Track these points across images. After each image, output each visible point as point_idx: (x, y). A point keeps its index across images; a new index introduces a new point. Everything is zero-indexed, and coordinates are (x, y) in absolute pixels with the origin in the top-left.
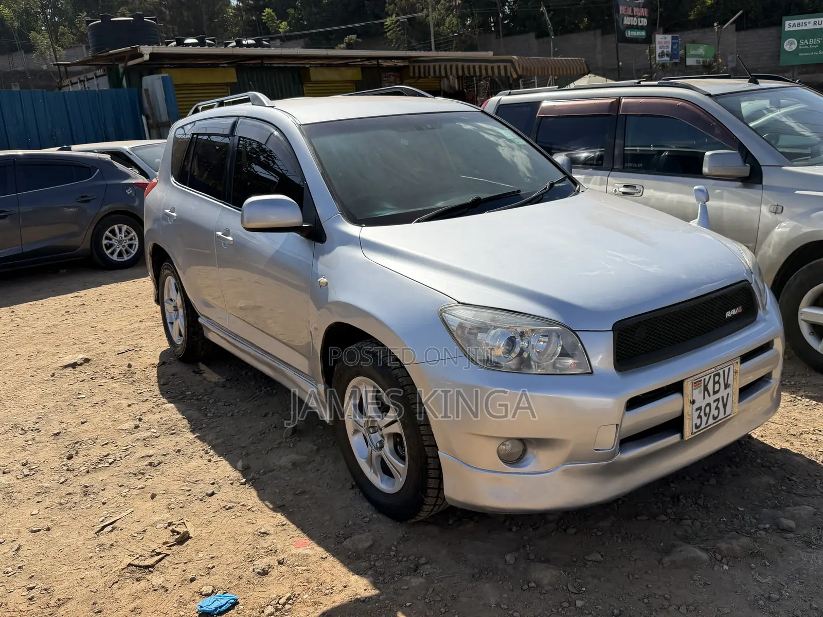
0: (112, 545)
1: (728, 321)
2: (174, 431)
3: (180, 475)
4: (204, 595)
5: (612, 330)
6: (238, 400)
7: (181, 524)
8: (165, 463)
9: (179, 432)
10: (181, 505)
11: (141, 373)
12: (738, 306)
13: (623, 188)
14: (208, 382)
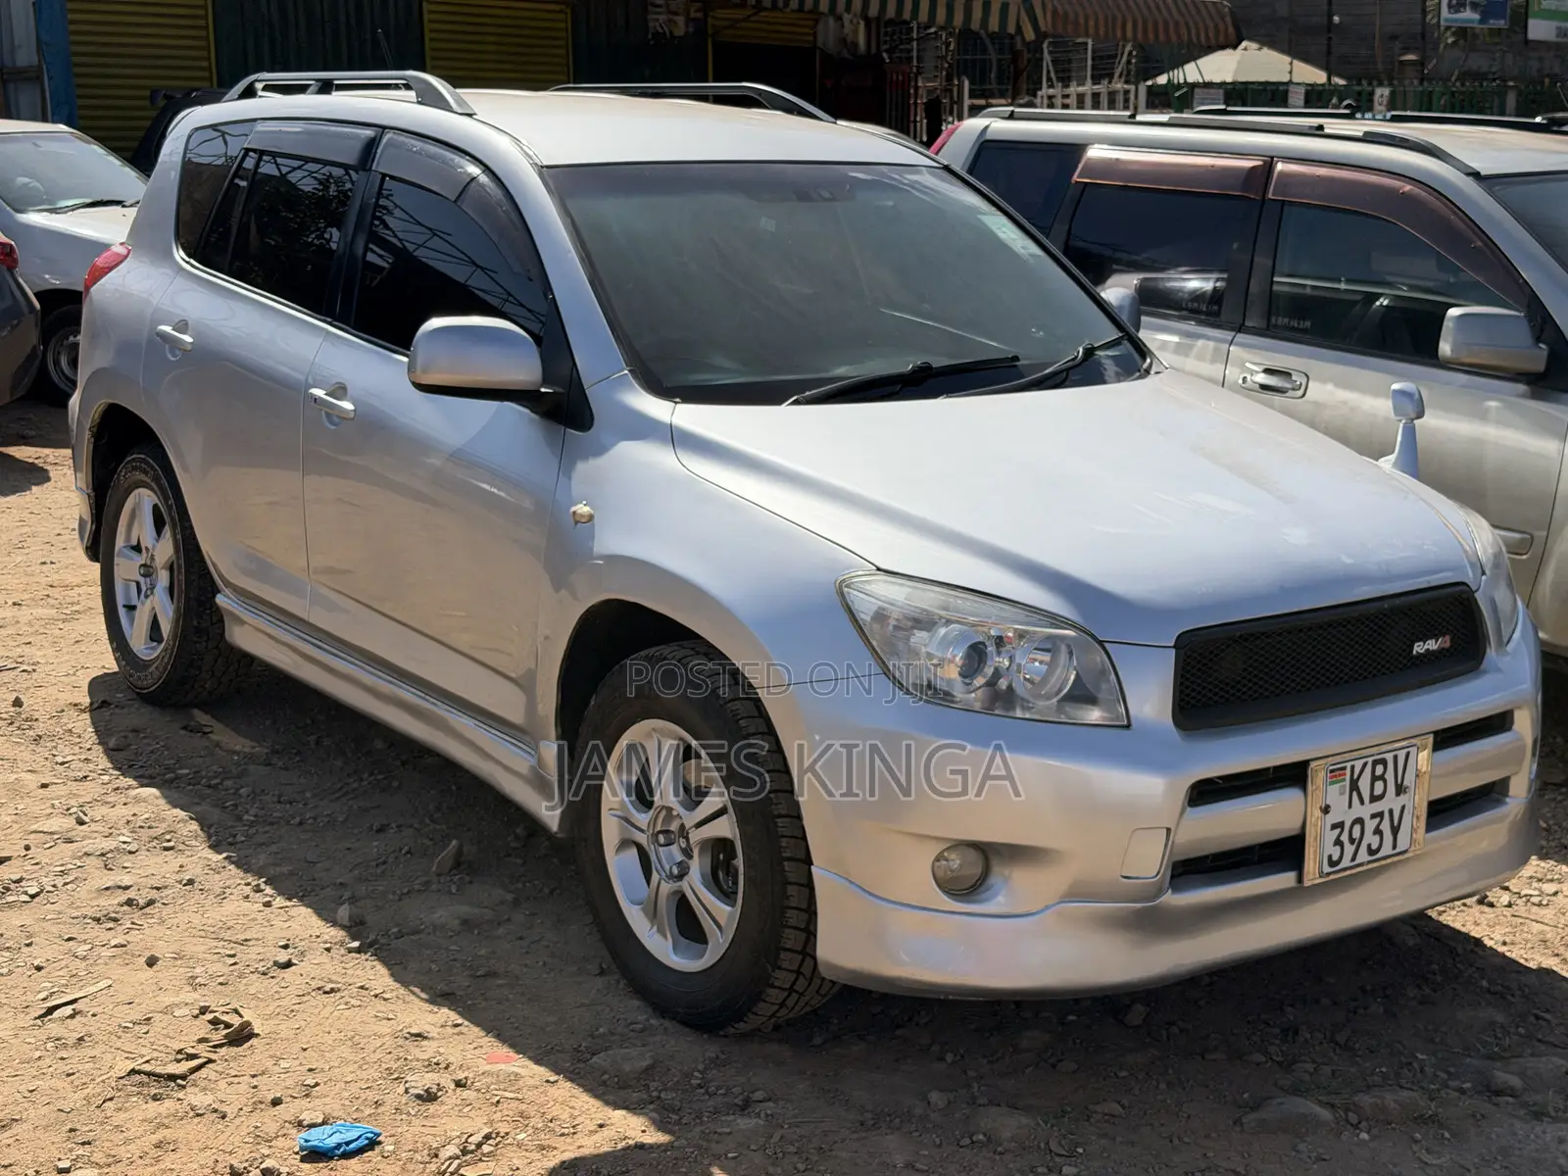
0: (81, 1039)
1: (1418, 662)
2: (171, 844)
3: (205, 928)
4: (307, 1126)
5: (1174, 647)
6: (308, 795)
7: (227, 1013)
8: (164, 904)
9: (182, 847)
10: (221, 980)
11: (51, 721)
12: (1444, 635)
13: (1262, 375)
14: (225, 751)
